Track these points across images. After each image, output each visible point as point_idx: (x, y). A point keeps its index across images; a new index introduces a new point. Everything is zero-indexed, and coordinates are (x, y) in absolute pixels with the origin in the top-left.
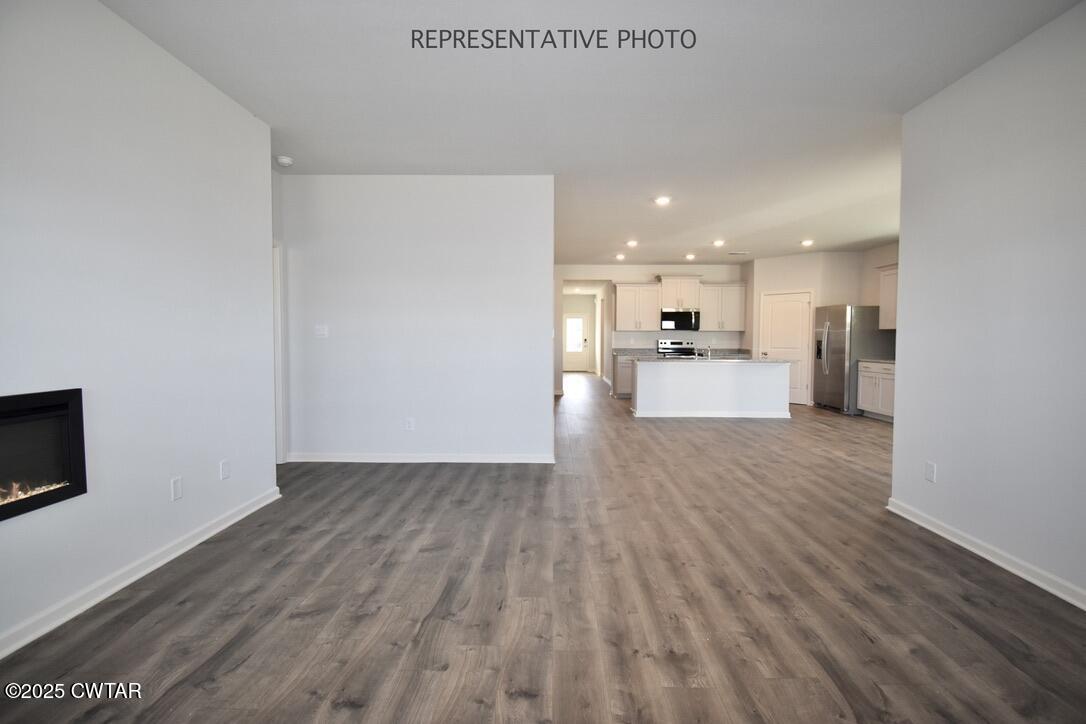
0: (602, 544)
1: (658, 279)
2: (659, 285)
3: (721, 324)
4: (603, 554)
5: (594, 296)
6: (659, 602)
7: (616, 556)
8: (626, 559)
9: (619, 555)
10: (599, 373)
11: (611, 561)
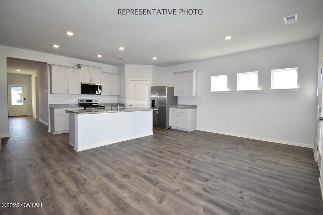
1: (79, 66)
2: (80, 69)
3: (111, 92)
5: (30, 76)
10: (35, 117)
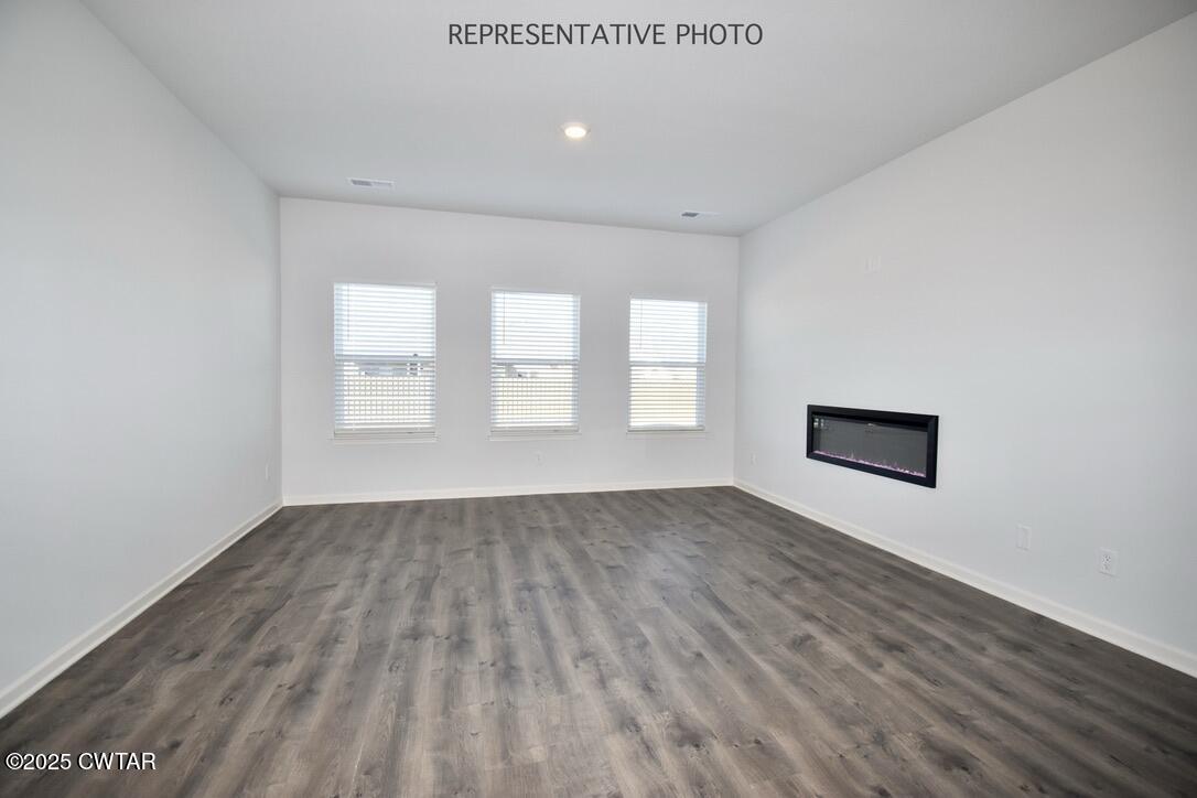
0: (602, 682)
4: (598, 665)
6: (533, 619)
7: (581, 664)
8: (566, 661)
9: (577, 666)
11: (585, 655)
